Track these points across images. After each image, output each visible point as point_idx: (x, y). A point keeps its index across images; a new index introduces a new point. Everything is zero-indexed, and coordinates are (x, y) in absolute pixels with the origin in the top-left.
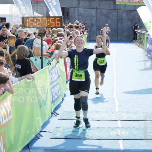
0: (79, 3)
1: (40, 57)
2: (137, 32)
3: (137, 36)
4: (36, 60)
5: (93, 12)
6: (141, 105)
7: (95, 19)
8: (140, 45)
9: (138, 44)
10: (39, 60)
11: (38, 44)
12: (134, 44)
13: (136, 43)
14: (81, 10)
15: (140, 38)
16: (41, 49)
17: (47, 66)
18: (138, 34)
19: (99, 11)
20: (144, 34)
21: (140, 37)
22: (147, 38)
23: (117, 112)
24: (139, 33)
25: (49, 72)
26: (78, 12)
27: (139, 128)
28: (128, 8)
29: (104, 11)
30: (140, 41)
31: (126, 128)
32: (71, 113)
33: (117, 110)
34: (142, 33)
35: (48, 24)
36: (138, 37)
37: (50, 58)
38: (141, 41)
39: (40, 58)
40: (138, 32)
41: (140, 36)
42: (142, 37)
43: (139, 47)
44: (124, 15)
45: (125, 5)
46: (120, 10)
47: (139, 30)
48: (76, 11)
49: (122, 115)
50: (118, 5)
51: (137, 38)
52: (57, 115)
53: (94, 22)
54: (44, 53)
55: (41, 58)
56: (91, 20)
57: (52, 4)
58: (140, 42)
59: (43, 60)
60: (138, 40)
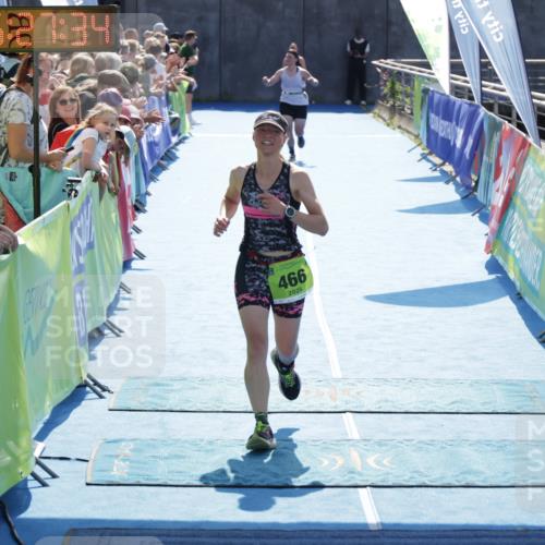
1: (28, 165)
2: (379, 70)
3: (382, 83)
4: (12, 177)
6: (425, 350)
7: (214, 16)
8: (391, 118)
9: (386, 115)
10: (26, 178)
11: (20, 110)
12: (371, 115)
13: (376, 111)
15: (393, 93)
17: (65, 203)
18: (384, 77)
20: (408, 78)
21: (392, 88)
22: (425, 92)
23: (338, 380)
24: (390, 72)
27: (431, 443)
30: (391, 102)
31: (380, 443)
32: (158, 385)
33: (337, 373)
34: (399, 73)
35: (62, 36)
36: (385, 90)
38: (398, 103)
39: (31, 169)
40: (384, 70)
41: (393, 83)
42: (398, 87)
43: (388, 125)
47: (389, 61)
49: (358, 393)
51: (382, 94)
52: (104, 394)
53: (212, 28)
54: (45, 149)
55: (35, 170)
56: (200, 19)
58: (393, 106)
59: (42, 179)
60: (384, 98)
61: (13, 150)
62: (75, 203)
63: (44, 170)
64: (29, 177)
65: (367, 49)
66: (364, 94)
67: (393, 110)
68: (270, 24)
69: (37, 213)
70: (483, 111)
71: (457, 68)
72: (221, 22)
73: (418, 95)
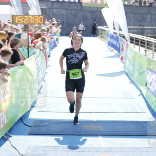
0: (53, 5)
1: (27, 48)
4: (23, 50)
5: (64, 12)
7: (65, 17)
9: (100, 38)
10: (26, 50)
11: (25, 36)
12: (97, 37)
14: (55, 11)
15: (101, 33)
16: (27, 41)
17: (34, 55)
18: (100, 30)
19: (69, 11)
20: (104, 30)
22: (108, 33)
25: (35, 60)
26: (52, 12)
28: (92, 9)
29: (73, 12)
35: (34, 21)
36: (100, 33)
37: (34, 48)
38: (102, 35)
41: (101, 32)
42: (103, 32)
43: (100, 40)
44: (89, 15)
45: (90, 7)
46: (86, 10)
48: (51, 11)
50: (84, 7)
53: (65, 20)
55: (28, 49)
56: (63, 18)
57: (34, 5)
60: (100, 34)
61: (24, 44)
62: (36, 55)
63: (30, 49)
64: (27, 50)
65: (97, 24)
66: (96, 34)
67: (102, 37)
68: (77, 19)
69: (28, 57)
70: (119, 37)
71: (114, 28)
72: (67, 18)
73: (106, 34)
